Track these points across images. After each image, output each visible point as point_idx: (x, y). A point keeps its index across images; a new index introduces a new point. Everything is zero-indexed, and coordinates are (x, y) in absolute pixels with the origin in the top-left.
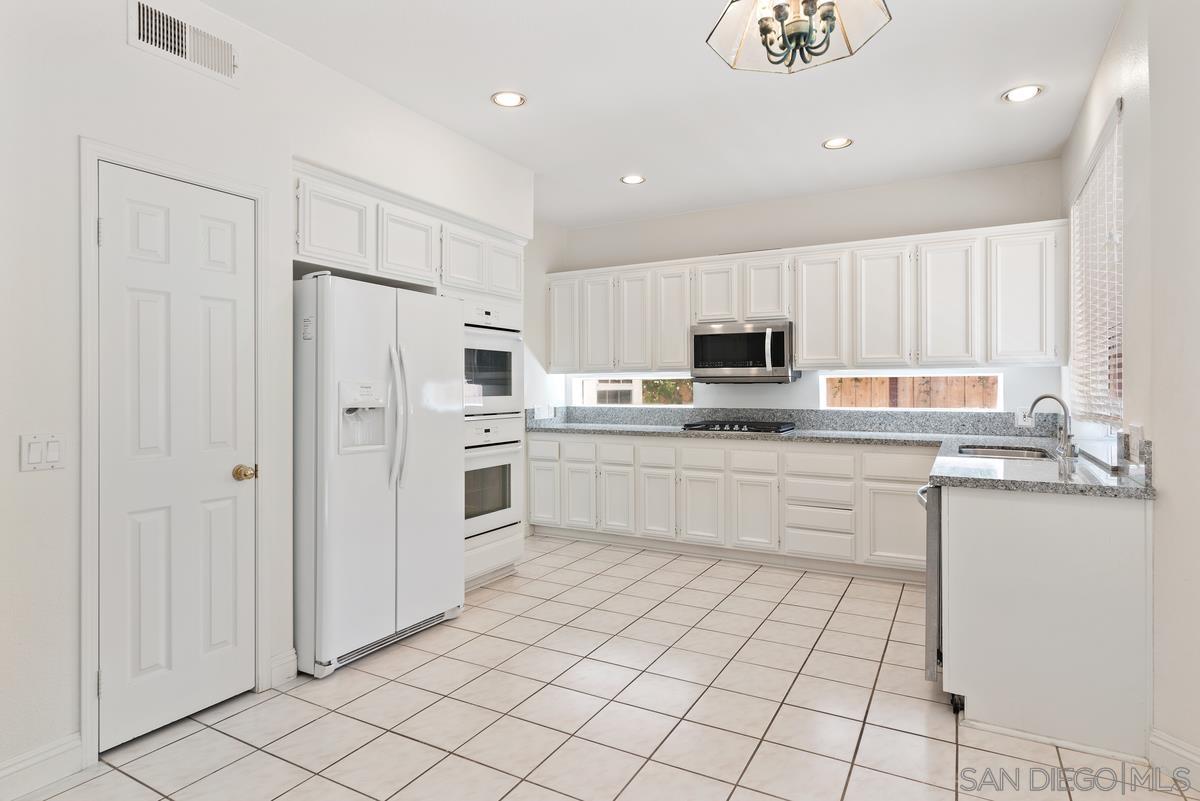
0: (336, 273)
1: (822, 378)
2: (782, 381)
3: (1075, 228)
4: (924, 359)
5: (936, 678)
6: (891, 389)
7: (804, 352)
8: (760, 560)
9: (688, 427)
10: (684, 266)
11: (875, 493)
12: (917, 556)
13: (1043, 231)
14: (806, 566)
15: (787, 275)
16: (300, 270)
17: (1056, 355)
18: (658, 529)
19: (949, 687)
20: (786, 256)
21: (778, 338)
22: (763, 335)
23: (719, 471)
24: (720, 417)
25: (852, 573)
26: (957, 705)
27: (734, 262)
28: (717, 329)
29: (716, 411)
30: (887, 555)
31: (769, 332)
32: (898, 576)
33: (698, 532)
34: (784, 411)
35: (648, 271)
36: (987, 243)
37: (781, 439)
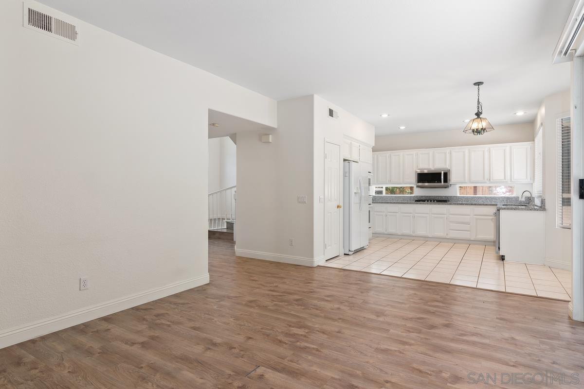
0: (353, 161)
1: (458, 186)
2: (446, 187)
3: (536, 144)
4: (492, 181)
5: (498, 253)
6: (474, 190)
7: (453, 178)
8: (440, 240)
9: (416, 201)
10: (414, 152)
11: (477, 219)
12: (491, 236)
13: (527, 145)
14: (455, 241)
15: (448, 155)
16: (345, 160)
17: (531, 179)
18: (407, 231)
19: (501, 253)
20: (448, 150)
21: (446, 174)
22: (441, 173)
23: (428, 214)
24: (424, 199)
25: (470, 243)
26: (502, 258)
27: (431, 151)
28: (426, 171)
29: (422, 196)
30: (481, 237)
31: (443, 172)
32: (485, 243)
33: (421, 232)
34: (445, 197)
35: (401, 153)
36: (511, 147)
37: (448, 204)
